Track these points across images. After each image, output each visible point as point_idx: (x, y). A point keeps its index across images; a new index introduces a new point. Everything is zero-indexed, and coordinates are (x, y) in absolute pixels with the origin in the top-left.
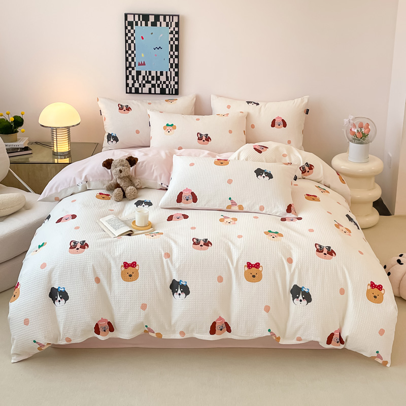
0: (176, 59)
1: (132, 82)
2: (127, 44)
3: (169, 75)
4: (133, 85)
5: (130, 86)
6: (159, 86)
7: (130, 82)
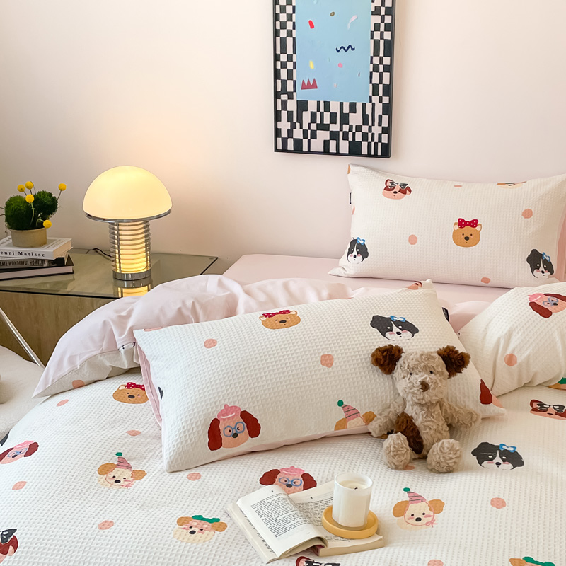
0: (386, 76)
1: (288, 126)
2: (278, 39)
3: (369, 111)
4: (290, 133)
5: (284, 134)
6: (345, 137)
7: (284, 125)
